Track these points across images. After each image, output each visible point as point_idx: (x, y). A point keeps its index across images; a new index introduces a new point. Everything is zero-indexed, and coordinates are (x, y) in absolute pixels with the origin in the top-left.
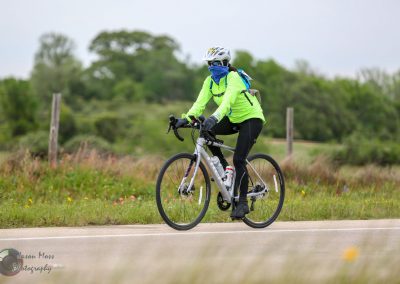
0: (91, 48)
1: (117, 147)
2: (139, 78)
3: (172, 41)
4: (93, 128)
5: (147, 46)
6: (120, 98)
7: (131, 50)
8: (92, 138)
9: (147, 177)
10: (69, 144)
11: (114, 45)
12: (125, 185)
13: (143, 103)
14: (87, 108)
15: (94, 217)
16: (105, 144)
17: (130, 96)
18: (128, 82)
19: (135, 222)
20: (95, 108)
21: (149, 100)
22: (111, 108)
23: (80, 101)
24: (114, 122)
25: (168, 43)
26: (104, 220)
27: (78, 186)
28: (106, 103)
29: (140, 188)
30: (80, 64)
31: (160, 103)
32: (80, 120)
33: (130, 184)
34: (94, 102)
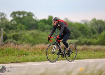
0: (11, 16)
1: (18, 42)
2: (24, 24)
3: (32, 14)
4: (12, 37)
5: (25, 15)
6: (19, 29)
7: (21, 16)
8: (12, 40)
9: (26, 50)
10: (6, 42)
11: (17, 15)
12: (21, 52)
13: (25, 30)
14: (10, 32)
15: (13, 61)
16: (15, 41)
17: (21, 28)
18: (21, 25)
19: (24, 62)
20: (12, 32)
21: (27, 29)
22: (16, 32)
23: (8, 30)
24: (17, 35)
25: (31, 14)
26: (15, 61)
27: (8, 53)
28: (15, 31)
29: (25, 53)
30: (8, 20)
31: (29, 30)
32: (8, 35)
33: (22, 52)
34: (12, 30)
